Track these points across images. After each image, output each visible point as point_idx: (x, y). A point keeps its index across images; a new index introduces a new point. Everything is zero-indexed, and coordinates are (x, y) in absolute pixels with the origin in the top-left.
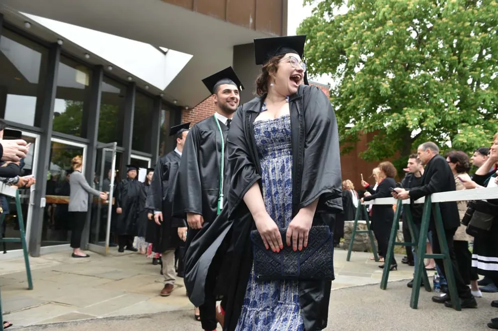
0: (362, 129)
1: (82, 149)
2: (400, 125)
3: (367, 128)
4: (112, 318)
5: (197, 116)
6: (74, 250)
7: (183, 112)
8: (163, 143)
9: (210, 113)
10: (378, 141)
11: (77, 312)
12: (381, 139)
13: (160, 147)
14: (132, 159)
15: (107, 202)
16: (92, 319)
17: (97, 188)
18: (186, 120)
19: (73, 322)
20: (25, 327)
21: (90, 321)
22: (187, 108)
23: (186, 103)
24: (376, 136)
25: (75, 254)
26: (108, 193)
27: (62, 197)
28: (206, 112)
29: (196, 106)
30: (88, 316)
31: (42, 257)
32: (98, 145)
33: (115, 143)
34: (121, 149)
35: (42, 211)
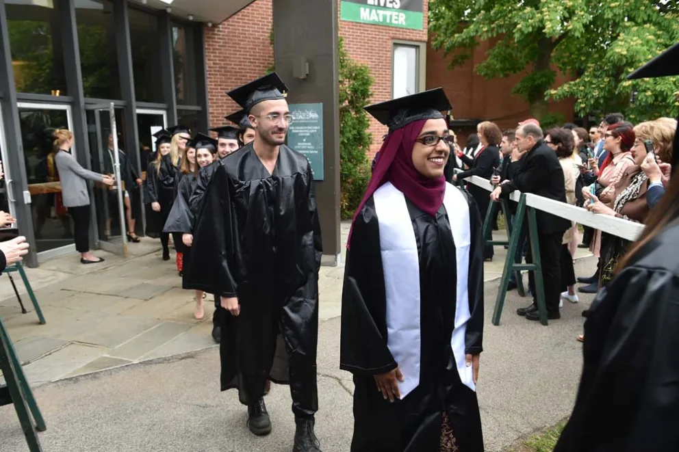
0: (479, 34)
1: (64, 112)
2: (533, 27)
3: (487, 31)
4: (149, 363)
5: (227, 36)
6: (82, 255)
7: (206, 34)
8: (181, 76)
9: (246, 29)
10: (504, 48)
11: (108, 356)
12: (507, 46)
14: (139, 115)
15: (114, 187)
16: (127, 366)
18: (211, 43)
19: (106, 371)
20: (54, 382)
21: (126, 368)
22: (210, 25)
23: (206, 16)
24: (500, 42)
25: (85, 259)
26: (113, 175)
27: (51, 184)
28: (240, 28)
29: (225, 21)
30: (122, 361)
31: (41, 266)
32: (86, 103)
33: (112, 104)
34: (121, 103)
35: (28, 209)
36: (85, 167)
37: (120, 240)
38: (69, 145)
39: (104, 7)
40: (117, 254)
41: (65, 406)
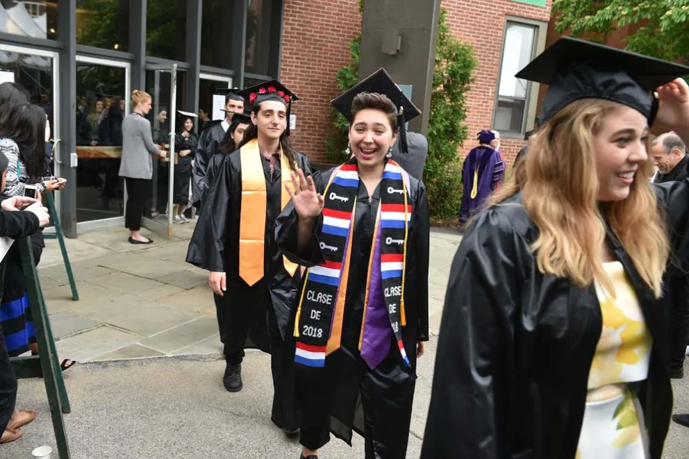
0: (616, 17)
1: (123, 69)
2: (687, 16)
3: (627, 15)
4: (184, 358)
6: (131, 234)
8: (253, 40)
10: (647, 37)
11: (141, 344)
12: (652, 35)
13: (247, 47)
14: (202, 81)
15: (167, 159)
16: (160, 358)
18: (291, 5)
19: (137, 360)
20: (81, 364)
21: (158, 361)
24: (642, 28)
25: (133, 238)
26: (167, 146)
30: (154, 352)
31: (80, 237)
32: (147, 62)
33: (175, 65)
34: (184, 65)
35: (74, 173)
37: (166, 219)
40: (161, 235)
41: (91, 390)
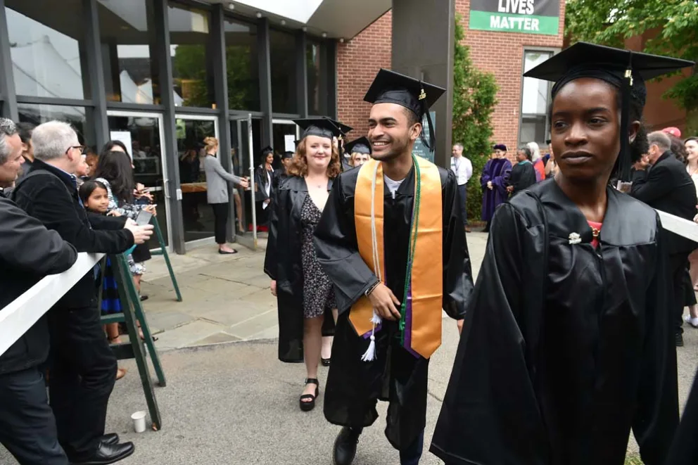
0: (624, 30)
1: (212, 122)
4: (256, 342)
5: (357, 50)
7: (339, 50)
9: (376, 42)
10: (654, 47)
11: (225, 332)
15: (249, 189)
16: (238, 342)
17: (237, 173)
18: (342, 58)
19: (220, 345)
20: (179, 349)
21: (236, 344)
22: (342, 41)
23: (339, 33)
25: (222, 250)
26: (248, 178)
27: (198, 184)
28: (370, 42)
29: (356, 36)
30: (234, 338)
31: (188, 254)
32: (230, 115)
33: (250, 115)
34: (258, 114)
35: (180, 205)
36: (228, 170)
37: (252, 235)
38: (215, 150)
39: (251, 29)
40: (248, 248)
41: (183, 369)
